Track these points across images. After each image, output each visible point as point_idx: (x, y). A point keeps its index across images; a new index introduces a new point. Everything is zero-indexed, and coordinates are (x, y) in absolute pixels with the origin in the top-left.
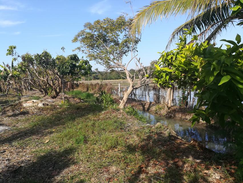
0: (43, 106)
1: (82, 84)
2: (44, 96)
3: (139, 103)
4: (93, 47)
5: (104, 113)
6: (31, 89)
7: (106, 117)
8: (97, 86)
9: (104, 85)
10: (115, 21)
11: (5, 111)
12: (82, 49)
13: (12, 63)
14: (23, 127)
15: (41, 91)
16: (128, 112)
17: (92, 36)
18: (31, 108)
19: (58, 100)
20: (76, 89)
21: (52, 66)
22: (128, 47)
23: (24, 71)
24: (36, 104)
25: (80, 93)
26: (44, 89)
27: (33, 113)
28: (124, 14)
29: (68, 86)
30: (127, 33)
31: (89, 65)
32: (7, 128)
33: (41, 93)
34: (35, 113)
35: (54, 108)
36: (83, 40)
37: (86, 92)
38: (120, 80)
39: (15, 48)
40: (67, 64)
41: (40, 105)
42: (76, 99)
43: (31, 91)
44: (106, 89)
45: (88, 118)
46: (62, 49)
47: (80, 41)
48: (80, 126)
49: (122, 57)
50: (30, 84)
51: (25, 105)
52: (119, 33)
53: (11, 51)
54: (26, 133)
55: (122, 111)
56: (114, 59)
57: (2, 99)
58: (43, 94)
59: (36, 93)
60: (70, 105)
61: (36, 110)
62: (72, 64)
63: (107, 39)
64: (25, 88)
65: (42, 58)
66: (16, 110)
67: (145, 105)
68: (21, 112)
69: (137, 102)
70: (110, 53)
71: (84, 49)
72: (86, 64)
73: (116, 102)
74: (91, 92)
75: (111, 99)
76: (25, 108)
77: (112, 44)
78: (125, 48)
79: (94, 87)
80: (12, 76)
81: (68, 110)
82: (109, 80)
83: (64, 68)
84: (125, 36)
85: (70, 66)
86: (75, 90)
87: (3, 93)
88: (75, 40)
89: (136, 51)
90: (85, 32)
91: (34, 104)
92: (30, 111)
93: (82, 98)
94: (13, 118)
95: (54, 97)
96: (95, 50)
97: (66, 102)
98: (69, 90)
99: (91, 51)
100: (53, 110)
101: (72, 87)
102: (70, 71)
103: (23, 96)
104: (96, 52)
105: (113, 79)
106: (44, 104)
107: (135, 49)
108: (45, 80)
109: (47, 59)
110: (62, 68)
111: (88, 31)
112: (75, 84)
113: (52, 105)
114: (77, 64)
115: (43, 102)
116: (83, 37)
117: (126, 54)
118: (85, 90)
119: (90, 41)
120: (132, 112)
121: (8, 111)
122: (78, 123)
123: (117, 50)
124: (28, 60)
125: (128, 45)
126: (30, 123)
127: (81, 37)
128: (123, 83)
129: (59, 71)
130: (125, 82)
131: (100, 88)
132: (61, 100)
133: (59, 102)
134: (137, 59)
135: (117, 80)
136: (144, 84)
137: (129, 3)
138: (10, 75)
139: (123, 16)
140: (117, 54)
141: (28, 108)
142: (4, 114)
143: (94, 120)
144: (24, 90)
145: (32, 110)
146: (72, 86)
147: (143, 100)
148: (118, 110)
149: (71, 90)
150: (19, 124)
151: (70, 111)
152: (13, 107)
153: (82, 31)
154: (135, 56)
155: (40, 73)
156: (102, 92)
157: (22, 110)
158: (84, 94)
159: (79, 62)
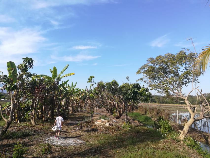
0: (109, 126)
1: (141, 107)
2: (110, 115)
3: (200, 134)
4: (154, 78)
5: (164, 142)
6: (100, 108)
7: (165, 147)
8: (155, 110)
9: (161, 111)
10: (176, 55)
11: (82, 126)
12: (144, 79)
13: (90, 88)
14: (93, 143)
15: (108, 110)
16: (189, 145)
17: (154, 69)
18: (100, 126)
19: (121, 121)
20: (136, 111)
21: (119, 93)
22: (188, 79)
23: (97, 94)
24: (104, 123)
25: (139, 115)
26: (110, 109)
27: (101, 131)
28: (184, 50)
29: (129, 108)
30: (187, 66)
31: (149, 93)
32: (82, 142)
33: (107, 112)
34: (103, 131)
35: (117, 128)
36: (145, 72)
37: (144, 114)
38: (177, 105)
39: (93, 77)
40: (131, 91)
41: (107, 125)
42: (136, 121)
43: (100, 109)
44: (164, 114)
45: (147, 145)
46: (127, 78)
47: (143, 73)
48: (140, 152)
49: (181, 87)
50: (100, 103)
51: (96, 123)
52: (180, 66)
53: (91, 79)
54: (95, 150)
55: (182, 143)
56: (174, 88)
57: (80, 114)
58: (109, 113)
59: (103, 111)
60: (131, 127)
61: (103, 129)
62: (134, 91)
63: (167, 70)
64: (96, 107)
65: (112, 86)
66: (89, 127)
67: (208, 138)
68: (93, 128)
69: (198, 133)
70: (170, 84)
71: (145, 80)
72: (146, 91)
73: (174, 129)
74: (149, 115)
75: (169, 125)
76: (96, 126)
77: (172, 75)
78: (185, 79)
79: (152, 110)
80: (89, 98)
81: (129, 133)
82: (165, 104)
83: (128, 94)
84: (185, 69)
85: (133, 93)
86: (134, 111)
87: (81, 109)
88: (139, 72)
89: (197, 83)
90: (148, 66)
91: (103, 123)
92: (99, 129)
93: (140, 121)
94: (87, 133)
95: (118, 118)
96: (156, 81)
97: (128, 124)
98: (130, 112)
99: (152, 81)
100: (117, 131)
101: (132, 109)
102: (133, 97)
103: (94, 113)
104: (156, 82)
105: (169, 103)
106: (110, 124)
107: (196, 80)
108: (112, 103)
109: (115, 87)
110: (126, 94)
111: (151, 64)
112: (135, 106)
113: (116, 126)
114: (139, 91)
115: (109, 122)
116: (145, 69)
117: (187, 85)
118: (144, 113)
119: (152, 73)
120: (194, 146)
121: (84, 126)
122: (138, 148)
123: (176, 81)
124: (101, 86)
125: (189, 77)
126: (99, 140)
127: (143, 70)
128: (180, 108)
129: (124, 97)
130: (182, 107)
131: (158, 113)
132: (123, 121)
133: (122, 123)
134: (198, 90)
135: (174, 105)
136: (208, 116)
137: (191, 40)
138: (88, 96)
139: (184, 51)
140: (177, 84)
141: (98, 126)
142: (81, 128)
143: (153, 148)
144: (95, 108)
145: (101, 128)
146: (133, 107)
147: (205, 131)
148: (178, 141)
149: (131, 111)
150: (90, 139)
151: (131, 134)
152: (87, 123)
153: (145, 65)
154: (196, 87)
155: (108, 97)
156: (160, 118)
157: (93, 127)
158: (143, 117)
159: (141, 89)
